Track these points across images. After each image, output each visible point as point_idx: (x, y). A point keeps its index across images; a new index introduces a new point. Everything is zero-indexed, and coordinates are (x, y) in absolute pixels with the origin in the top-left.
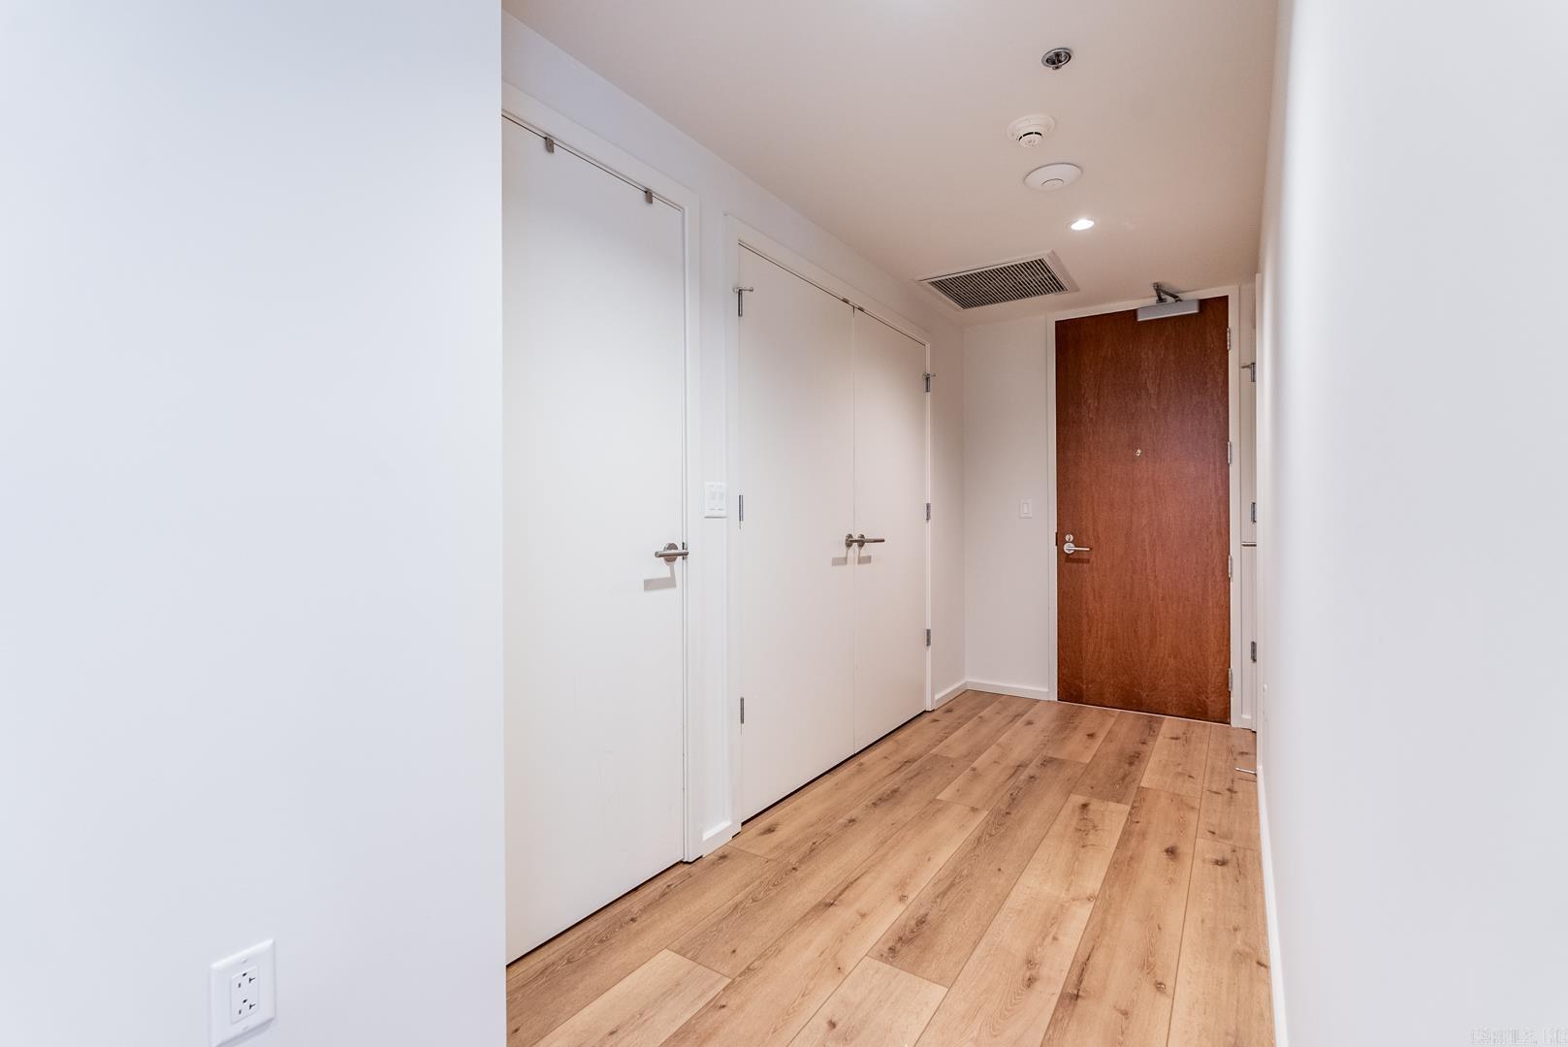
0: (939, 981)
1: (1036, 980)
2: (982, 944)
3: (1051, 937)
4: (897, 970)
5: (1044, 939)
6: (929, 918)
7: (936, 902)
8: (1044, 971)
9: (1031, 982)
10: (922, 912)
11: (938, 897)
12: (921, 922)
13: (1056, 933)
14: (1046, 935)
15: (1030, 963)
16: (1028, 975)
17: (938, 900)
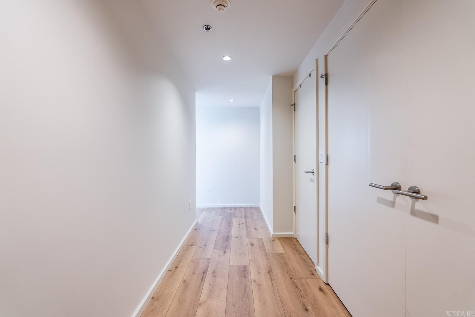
0: (232, 266)
1: (213, 273)
2: (227, 276)
3: (211, 285)
4: (241, 264)
5: (213, 283)
6: (244, 278)
7: (246, 283)
8: (211, 275)
9: (214, 272)
10: (247, 279)
11: (246, 285)
12: (245, 276)
13: (210, 286)
14: (212, 285)
15: (215, 276)
16: (215, 273)
17: (245, 285)
